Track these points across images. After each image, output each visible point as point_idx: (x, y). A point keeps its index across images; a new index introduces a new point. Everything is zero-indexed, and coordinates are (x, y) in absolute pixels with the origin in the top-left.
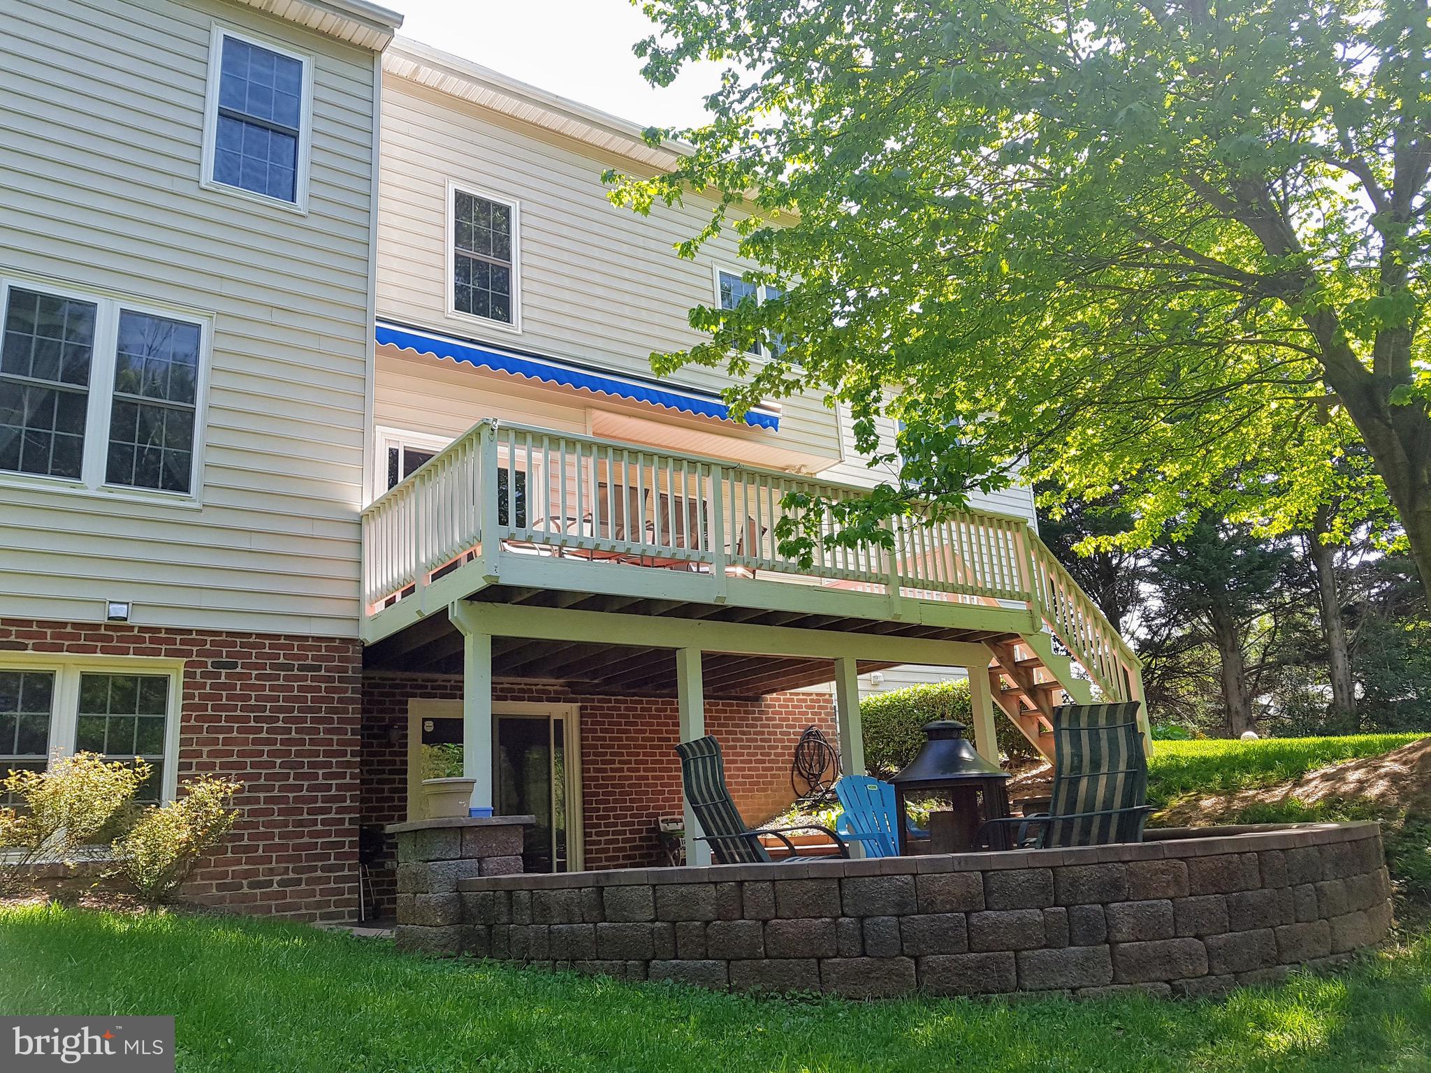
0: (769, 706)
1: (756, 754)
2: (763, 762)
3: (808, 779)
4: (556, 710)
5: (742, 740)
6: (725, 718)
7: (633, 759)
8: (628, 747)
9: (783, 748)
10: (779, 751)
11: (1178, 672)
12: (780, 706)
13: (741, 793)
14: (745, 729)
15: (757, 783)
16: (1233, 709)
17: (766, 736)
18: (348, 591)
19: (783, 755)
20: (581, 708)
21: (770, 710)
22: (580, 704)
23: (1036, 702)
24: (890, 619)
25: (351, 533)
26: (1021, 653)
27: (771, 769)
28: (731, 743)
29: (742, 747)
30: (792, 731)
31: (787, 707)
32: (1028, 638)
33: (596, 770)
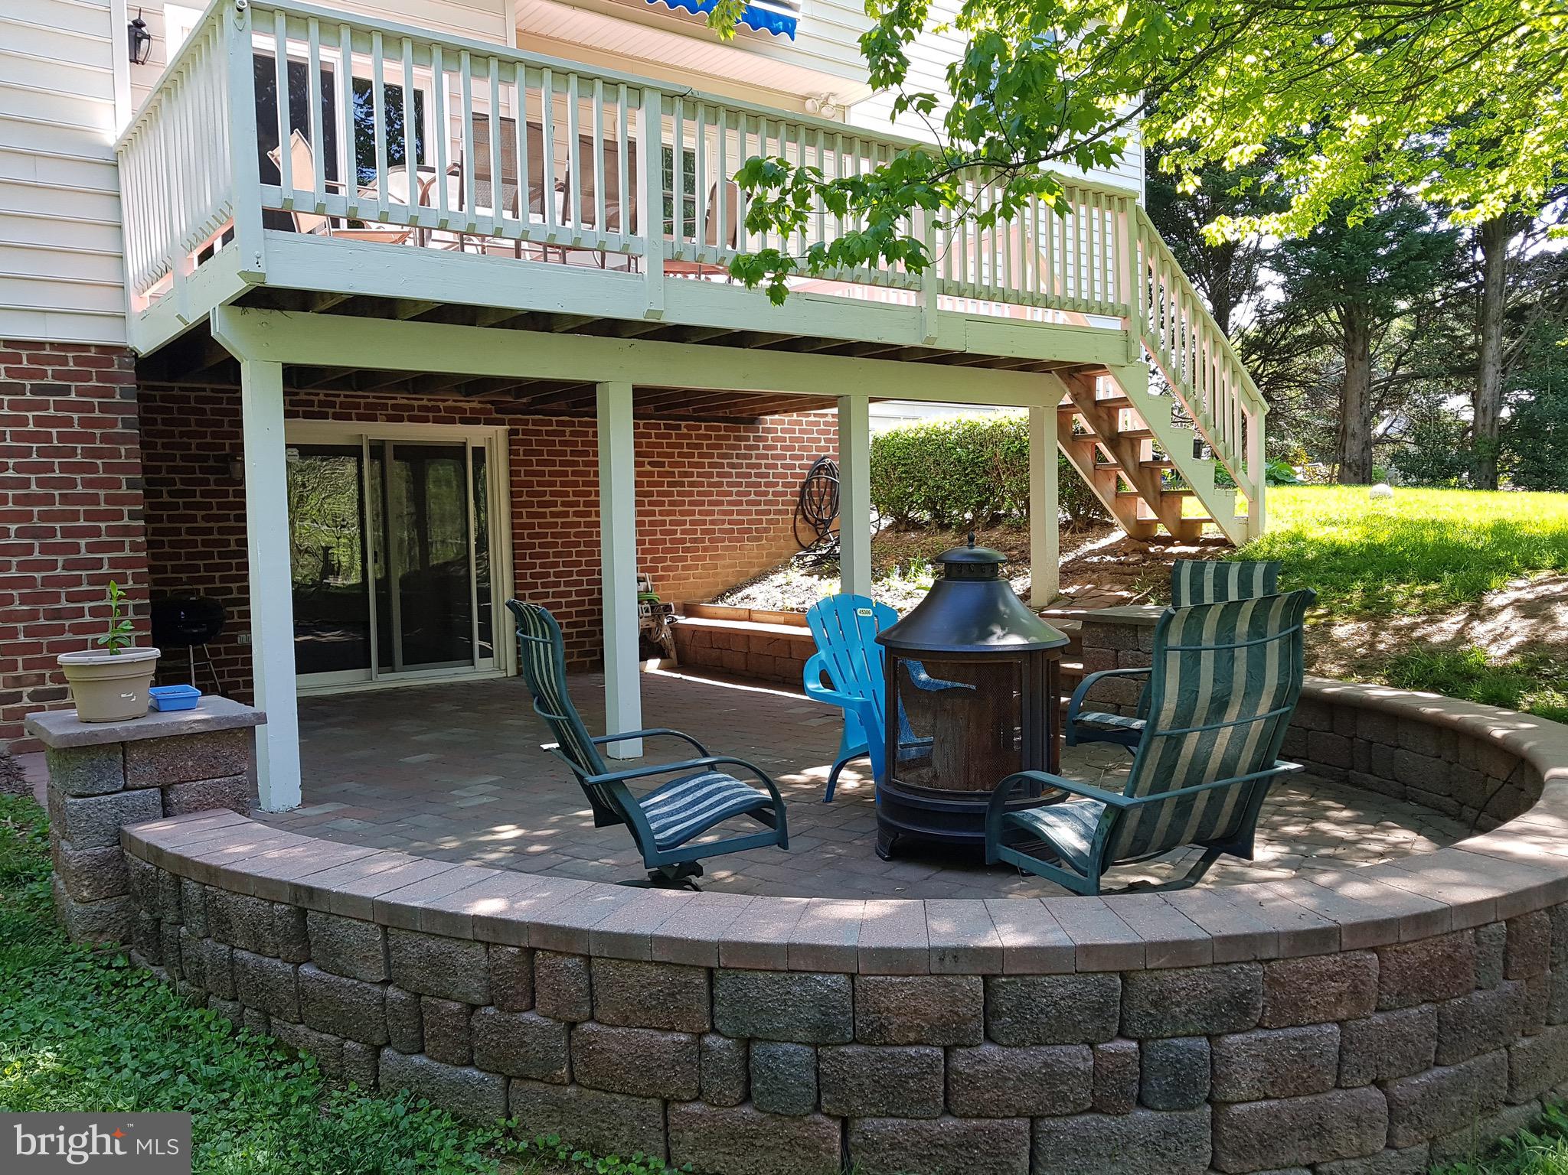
0: (768, 430)
1: (748, 494)
2: (758, 503)
3: (815, 525)
4: (475, 435)
5: (730, 475)
6: (709, 447)
7: (582, 499)
8: (575, 484)
9: (785, 485)
10: (780, 489)
11: (1289, 381)
12: (783, 431)
13: (727, 543)
14: (735, 461)
15: (749, 531)
16: (1349, 431)
17: (763, 470)
18: (104, 272)
19: (785, 494)
20: (511, 433)
21: (770, 436)
22: (508, 427)
23: (1116, 455)
24: (919, 344)
25: (100, 180)
26: (1106, 388)
27: (768, 512)
28: (716, 479)
29: (729, 484)
30: (797, 463)
31: (793, 431)
32: (1117, 371)
33: (530, 515)
